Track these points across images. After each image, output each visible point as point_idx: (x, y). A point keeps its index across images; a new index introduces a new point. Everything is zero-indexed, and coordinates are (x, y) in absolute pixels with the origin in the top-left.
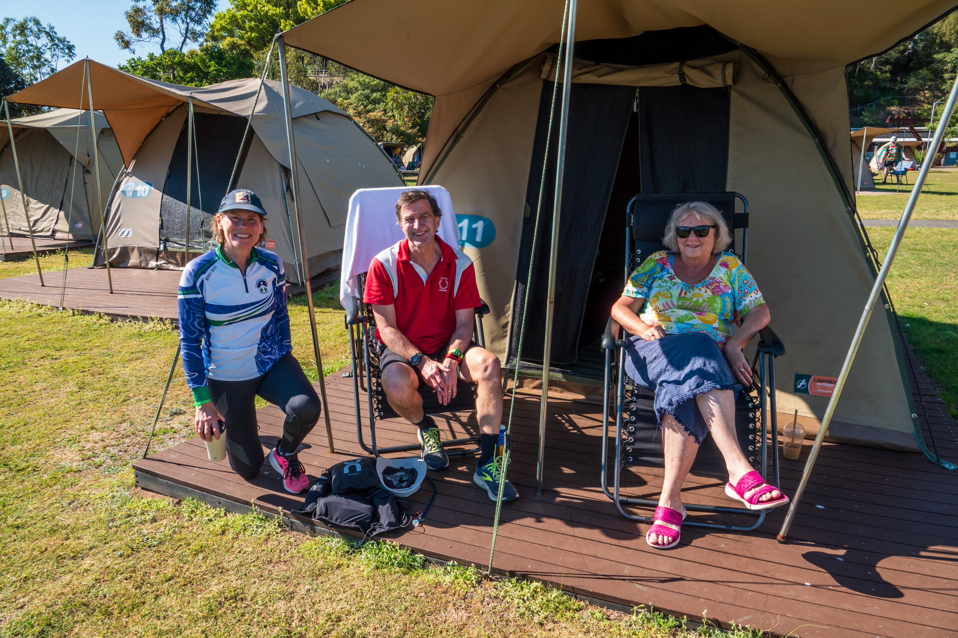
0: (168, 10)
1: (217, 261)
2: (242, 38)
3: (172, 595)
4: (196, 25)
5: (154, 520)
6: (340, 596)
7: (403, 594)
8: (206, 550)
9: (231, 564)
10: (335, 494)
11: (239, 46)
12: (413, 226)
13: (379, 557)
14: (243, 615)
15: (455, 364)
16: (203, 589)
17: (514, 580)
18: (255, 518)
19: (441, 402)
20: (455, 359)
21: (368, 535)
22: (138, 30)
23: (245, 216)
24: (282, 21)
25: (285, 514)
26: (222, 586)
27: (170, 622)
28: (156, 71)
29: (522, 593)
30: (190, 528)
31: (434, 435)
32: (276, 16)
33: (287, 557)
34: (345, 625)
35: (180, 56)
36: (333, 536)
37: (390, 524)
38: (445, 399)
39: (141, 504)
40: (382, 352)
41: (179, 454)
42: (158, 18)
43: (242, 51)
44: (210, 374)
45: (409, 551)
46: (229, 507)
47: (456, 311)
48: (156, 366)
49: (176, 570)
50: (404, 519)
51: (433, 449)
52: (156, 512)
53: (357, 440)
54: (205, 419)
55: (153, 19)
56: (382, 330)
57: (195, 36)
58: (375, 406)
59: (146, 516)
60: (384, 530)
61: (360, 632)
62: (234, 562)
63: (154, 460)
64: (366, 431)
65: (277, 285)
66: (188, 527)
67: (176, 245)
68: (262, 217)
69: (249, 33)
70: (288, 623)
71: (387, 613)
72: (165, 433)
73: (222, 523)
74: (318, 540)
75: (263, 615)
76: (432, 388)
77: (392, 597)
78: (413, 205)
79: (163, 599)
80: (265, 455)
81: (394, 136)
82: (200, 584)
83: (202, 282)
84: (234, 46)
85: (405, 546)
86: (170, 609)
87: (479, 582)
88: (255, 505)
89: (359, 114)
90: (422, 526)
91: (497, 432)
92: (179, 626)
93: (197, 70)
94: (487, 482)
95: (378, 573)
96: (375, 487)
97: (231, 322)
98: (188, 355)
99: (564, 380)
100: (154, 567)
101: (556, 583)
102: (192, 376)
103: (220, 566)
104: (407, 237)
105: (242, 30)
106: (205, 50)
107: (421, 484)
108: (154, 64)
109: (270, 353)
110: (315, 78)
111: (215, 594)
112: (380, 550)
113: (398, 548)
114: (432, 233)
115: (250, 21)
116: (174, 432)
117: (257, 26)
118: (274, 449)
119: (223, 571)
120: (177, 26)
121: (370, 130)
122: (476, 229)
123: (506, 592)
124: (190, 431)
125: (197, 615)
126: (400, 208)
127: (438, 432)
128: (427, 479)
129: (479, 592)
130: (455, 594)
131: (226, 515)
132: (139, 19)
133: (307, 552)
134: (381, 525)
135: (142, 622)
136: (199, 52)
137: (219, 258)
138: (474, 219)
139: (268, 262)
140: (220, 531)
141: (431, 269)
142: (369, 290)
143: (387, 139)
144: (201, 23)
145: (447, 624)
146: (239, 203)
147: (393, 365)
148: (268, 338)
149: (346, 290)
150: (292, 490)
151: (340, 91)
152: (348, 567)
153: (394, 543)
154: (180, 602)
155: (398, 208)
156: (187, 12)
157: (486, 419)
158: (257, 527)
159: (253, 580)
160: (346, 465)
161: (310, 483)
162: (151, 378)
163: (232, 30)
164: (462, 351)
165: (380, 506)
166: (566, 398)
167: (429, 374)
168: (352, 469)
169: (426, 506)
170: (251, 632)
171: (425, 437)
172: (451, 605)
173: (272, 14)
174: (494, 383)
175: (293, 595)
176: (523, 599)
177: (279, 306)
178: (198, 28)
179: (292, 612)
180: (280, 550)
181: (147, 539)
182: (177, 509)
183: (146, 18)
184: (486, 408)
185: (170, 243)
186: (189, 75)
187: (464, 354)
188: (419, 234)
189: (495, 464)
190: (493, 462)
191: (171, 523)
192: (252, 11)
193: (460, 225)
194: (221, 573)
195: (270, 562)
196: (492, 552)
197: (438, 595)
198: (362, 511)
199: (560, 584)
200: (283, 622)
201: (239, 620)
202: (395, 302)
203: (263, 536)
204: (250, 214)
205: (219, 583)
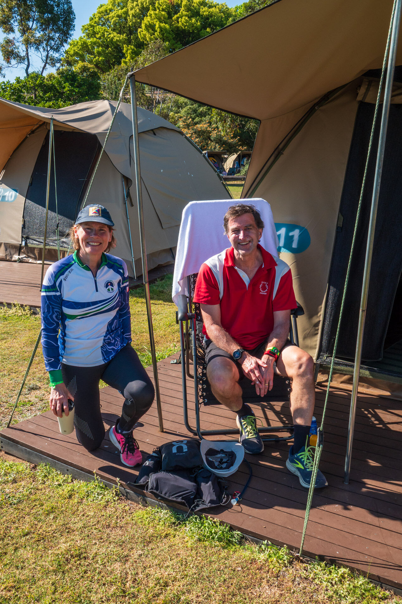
0: (33, 40)
1: (73, 264)
2: (91, 62)
3: (28, 548)
4: (55, 52)
5: (14, 481)
6: (167, 563)
7: (222, 567)
8: (56, 511)
9: (77, 525)
10: (164, 471)
11: (88, 69)
12: (238, 236)
13: (202, 530)
14: (86, 572)
15: (272, 360)
16: (54, 546)
17: (323, 564)
18: (96, 486)
19: (258, 394)
20: (271, 356)
21: (192, 510)
22: (8, 58)
23: (97, 228)
24: (124, 46)
25: (121, 485)
26: (68, 544)
27: (26, 572)
28: (21, 92)
29: (330, 577)
30: (43, 491)
31: (252, 423)
32: (120, 42)
33: (123, 523)
34: (171, 590)
35: (41, 79)
36: (162, 507)
37: (211, 502)
38: (262, 391)
39: (4, 466)
40: (208, 346)
41: (36, 425)
42: (24, 48)
43: (91, 73)
44: (64, 360)
45: (227, 528)
46: (76, 475)
47: (274, 312)
48: (17, 346)
49: (32, 527)
50: (224, 497)
51: (250, 435)
52: (16, 474)
53: (183, 422)
54: (58, 397)
55: (20, 48)
56: (208, 327)
57: (53, 62)
58: (200, 394)
59: (8, 477)
60: (206, 507)
61: (185, 598)
62: (79, 524)
63: (15, 429)
64: (192, 414)
65: (122, 286)
66: (41, 490)
67: (35, 242)
68: (110, 228)
69: (97, 57)
70: (123, 583)
71: (208, 582)
72: (24, 405)
73: (69, 489)
74: (149, 510)
75: (102, 574)
76: (251, 381)
77: (213, 568)
78: (239, 218)
79: (21, 551)
80: (106, 431)
81: (217, 145)
82: (51, 541)
83: (61, 283)
84: (85, 69)
85: (225, 523)
86: (27, 560)
87: (291, 563)
88: (97, 474)
89: (188, 126)
90: (239, 505)
91: (309, 424)
92: (33, 576)
93: (54, 91)
94: (299, 469)
95: (200, 545)
96: (199, 467)
97: (83, 316)
98: (47, 343)
99: (371, 377)
100: (14, 523)
101: (363, 571)
102: (49, 360)
103: (67, 526)
104: (233, 246)
105: (92, 55)
106: (61, 73)
107: (239, 467)
108: (20, 86)
109: (114, 344)
110: (150, 95)
111: (63, 551)
112: (202, 524)
113: (218, 524)
114: (255, 243)
115: (98, 47)
116: (32, 405)
117: (103, 51)
118: (114, 427)
119: (70, 531)
120: (39, 54)
121: (197, 140)
122: (293, 236)
123: (316, 574)
124: (44, 405)
125: (48, 568)
126: (228, 220)
127: (255, 420)
128: (244, 461)
129: (291, 571)
130: (268, 572)
131: (72, 481)
132: (9, 49)
133: (140, 520)
134: (203, 502)
135: (4, 570)
136: (56, 75)
137: (75, 262)
138: (291, 227)
139: (115, 266)
140: (67, 495)
141: (253, 274)
142: (198, 291)
143: (211, 148)
144: (59, 51)
145: (261, 599)
146: (92, 216)
147: (218, 359)
148: (112, 331)
149: (177, 289)
150: (128, 463)
151: (172, 106)
152: (174, 537)
153: (215, 520)
154: (34, 556)
155: (226, 220)
156: (48, 41)
157: (299, 411)
158: (98, 494)
159: (94, 542)
160: (174, 445)
161: (143, 458)
162: (13, 357)
163: (83, 55)
164: (279, 349)
165: (203, 484)
166: (372, 394)
167: (249, 368)
168: (180, 449)
169: (244, 487)
170: (93, 588)
171: (243, 423)
172: (265, 581)
173: (117, 40)
174: (308, 379)
175: (127, 558)
176: (331, 583)
177: (122, 304)
178: (56, 55)
179: (127, 573)
180: (117, 517)
181: (9, 497)
182: (33, 473)
183: (14, 48)
184: (300, 401)
185: (30, 240)
186: (47, 95)
187: (281, 352)
188: (243, 244)
189: (307, 453)
190: (304, 451)
191: (28, 485)
192: (100, 38)
193: (278, 233)
194: (68, 532)
195: (109, 526)
196: (303, 536)
197: (253, 571)
198: (188, 488)
199: (367, 572)
200: (119, 582)
201: (82, 577)
202: (221, 302)
203: (103, 502)
204: (101, 226)
205: (66, 542)
